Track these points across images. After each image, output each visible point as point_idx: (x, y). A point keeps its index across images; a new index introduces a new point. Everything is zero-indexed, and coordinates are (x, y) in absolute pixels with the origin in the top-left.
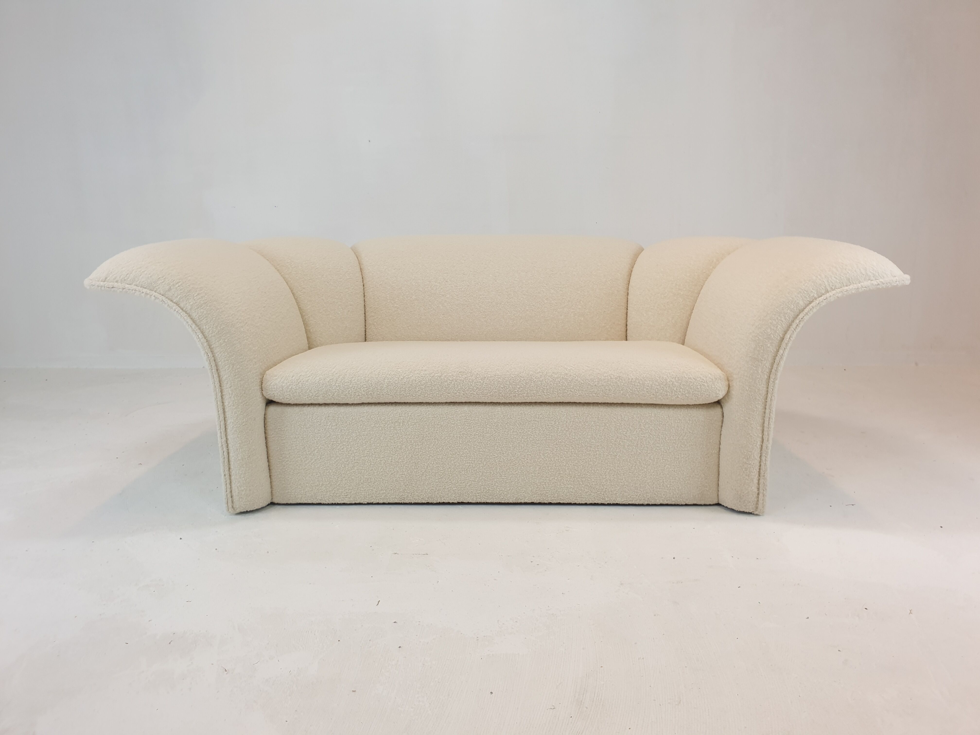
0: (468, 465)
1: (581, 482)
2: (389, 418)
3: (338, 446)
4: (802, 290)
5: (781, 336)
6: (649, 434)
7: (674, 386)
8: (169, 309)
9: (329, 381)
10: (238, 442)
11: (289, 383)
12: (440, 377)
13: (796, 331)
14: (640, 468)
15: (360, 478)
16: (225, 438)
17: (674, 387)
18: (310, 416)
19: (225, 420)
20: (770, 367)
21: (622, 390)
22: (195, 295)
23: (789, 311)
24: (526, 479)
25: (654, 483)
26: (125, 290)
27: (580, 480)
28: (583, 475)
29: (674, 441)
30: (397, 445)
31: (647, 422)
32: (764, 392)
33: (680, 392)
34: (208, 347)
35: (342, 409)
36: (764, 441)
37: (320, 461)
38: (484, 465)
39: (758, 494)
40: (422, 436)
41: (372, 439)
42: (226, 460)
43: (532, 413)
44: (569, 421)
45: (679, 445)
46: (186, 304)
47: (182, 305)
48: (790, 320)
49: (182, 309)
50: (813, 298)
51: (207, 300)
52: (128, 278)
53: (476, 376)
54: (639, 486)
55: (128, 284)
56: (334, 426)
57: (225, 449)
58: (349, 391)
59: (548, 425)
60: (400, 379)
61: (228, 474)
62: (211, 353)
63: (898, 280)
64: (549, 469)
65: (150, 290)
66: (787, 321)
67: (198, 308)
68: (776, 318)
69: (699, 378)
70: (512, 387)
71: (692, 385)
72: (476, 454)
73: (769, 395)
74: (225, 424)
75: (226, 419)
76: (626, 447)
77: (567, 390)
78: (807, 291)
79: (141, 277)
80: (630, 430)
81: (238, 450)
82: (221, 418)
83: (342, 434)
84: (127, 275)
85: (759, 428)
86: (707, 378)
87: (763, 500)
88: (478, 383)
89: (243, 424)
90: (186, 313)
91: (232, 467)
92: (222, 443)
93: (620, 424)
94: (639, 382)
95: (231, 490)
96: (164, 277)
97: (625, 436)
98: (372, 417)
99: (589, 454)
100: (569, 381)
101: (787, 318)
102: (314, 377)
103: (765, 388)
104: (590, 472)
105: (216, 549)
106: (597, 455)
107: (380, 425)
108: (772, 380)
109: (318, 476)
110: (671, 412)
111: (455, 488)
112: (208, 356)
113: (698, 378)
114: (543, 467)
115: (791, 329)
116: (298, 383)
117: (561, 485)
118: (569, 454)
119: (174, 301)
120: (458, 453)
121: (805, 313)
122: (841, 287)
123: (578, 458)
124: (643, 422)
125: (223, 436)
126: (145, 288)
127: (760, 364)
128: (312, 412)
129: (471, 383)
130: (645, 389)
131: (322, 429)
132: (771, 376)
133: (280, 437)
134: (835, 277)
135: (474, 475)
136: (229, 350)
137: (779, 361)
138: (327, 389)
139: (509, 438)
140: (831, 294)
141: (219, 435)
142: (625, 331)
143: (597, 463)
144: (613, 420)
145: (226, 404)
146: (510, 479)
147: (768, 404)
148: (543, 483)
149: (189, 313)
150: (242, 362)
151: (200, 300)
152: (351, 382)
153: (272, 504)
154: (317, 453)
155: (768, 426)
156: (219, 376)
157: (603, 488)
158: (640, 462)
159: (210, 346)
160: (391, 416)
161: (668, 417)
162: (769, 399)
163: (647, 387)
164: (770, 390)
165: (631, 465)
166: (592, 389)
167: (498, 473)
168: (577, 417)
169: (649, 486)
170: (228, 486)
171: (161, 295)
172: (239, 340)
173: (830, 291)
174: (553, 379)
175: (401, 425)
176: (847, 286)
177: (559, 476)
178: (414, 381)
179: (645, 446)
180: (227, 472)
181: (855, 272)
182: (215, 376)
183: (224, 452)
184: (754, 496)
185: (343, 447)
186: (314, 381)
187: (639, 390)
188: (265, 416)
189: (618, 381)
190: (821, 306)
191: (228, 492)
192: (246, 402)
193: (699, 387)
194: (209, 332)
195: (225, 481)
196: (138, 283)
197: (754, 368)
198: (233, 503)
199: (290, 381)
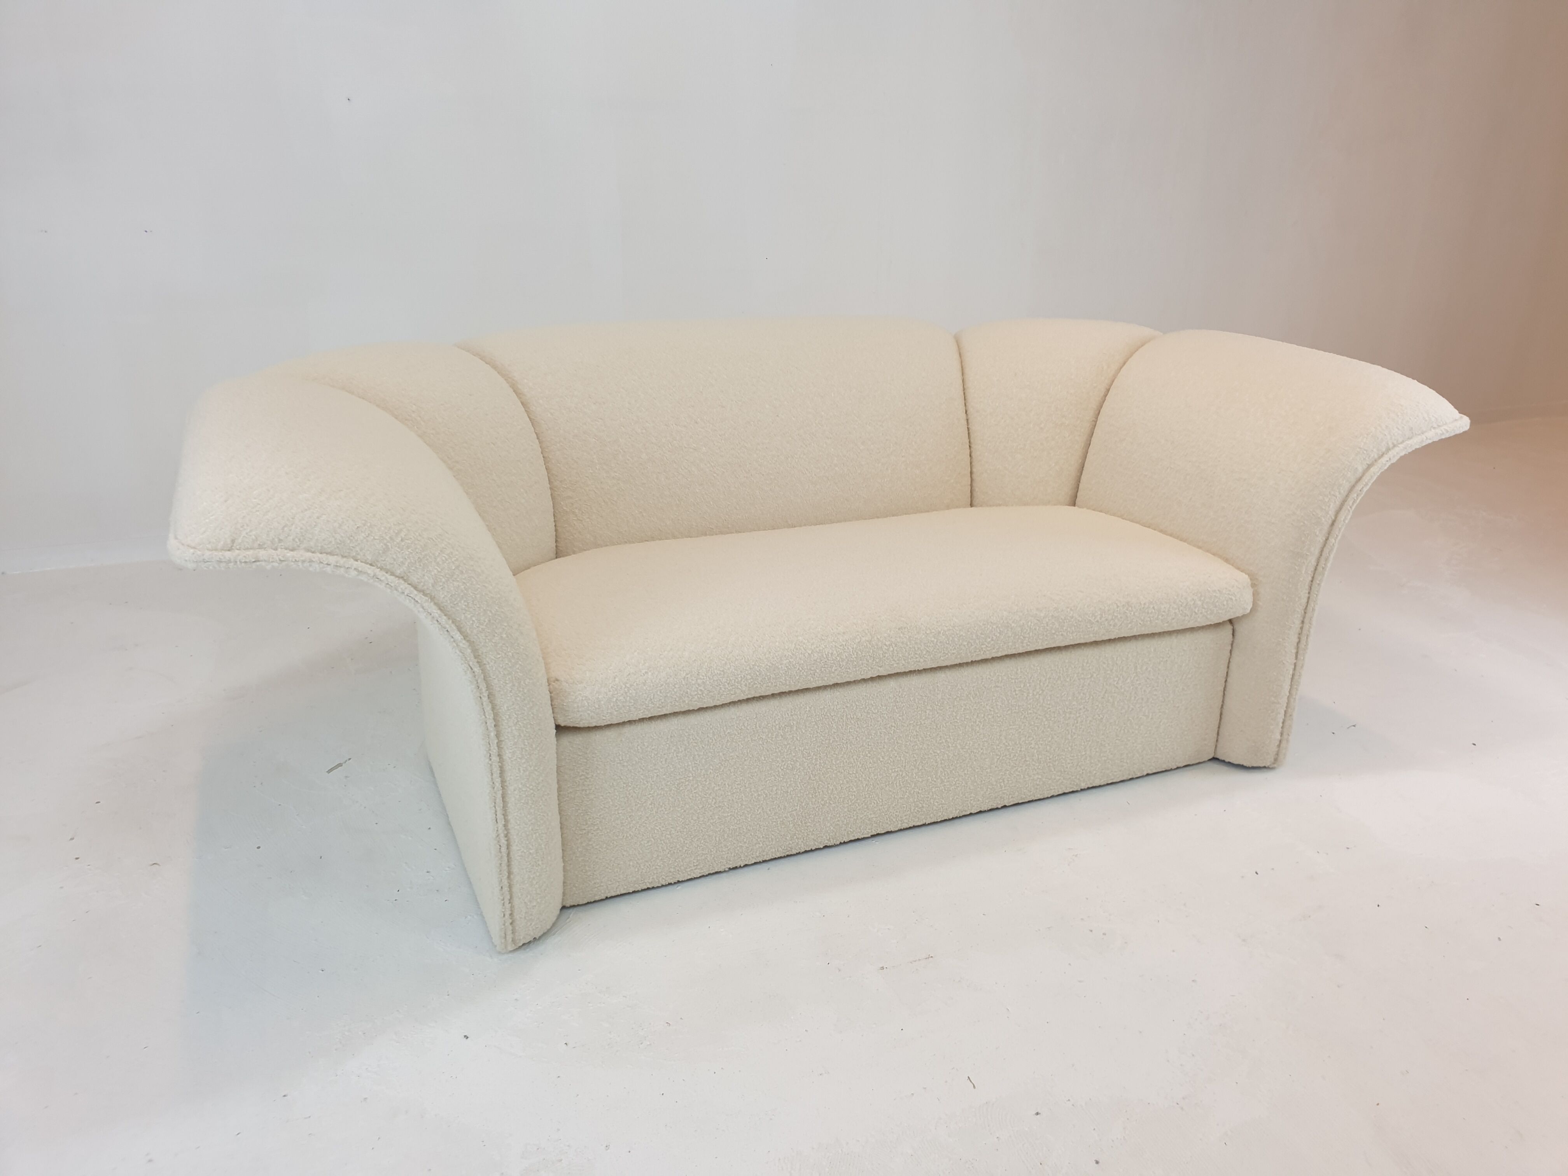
0: (896, 774)
1: (1052, 768)
2: (775, 722)
3: (688, 785)
4: (1360, 449)
5: (1333, 520)
8: (389, 590)
11: (610, 691)
12: (870, 642)
13: (1351, 510)
14: (1131, 731)
15: (724, 831)
18: (638, 742)
19: (503, 789)
20: (1315, 564)
22: (437, 554)
23: (1344, 482)
24: (977, 779)
25: (1144, 748)
26: (284, 563)
27: (1051, 765)
30: (786, 764)
31: (1144, 661)
32: (1305, 599)
34: (472, 655)
35: (693, 719)
36: (1297, 671)
37: (656, 818)
39: (1280, 741)
40: (827, 741)
41: (745, 763)
42: (506, 859)
43: (992, 674)
45: (1181, 688)
46: (424, 575)
47: (414, 579)
48: (1346, 494)
49: (415, 588)
50: (1373, 460)
52: (288, 536)
55: (289, 550)
56: (682, 751)
57: (503, 842)
62: (478, 666)
65: (343, 556)
67: (447, 580)
68: (1327, 493)
71: (1217, 601)
72: (908, 755)
73: (1311, 604)
78: (1366, 451)
79: (316, 529)
83: (695, 763)
84: (283, 528)
85: (1294, 652)
86: (1233, 587)
87: (1285, 750)
88: (929, 644)
89: (539, 788)
91: (515, 870)
95: (512, 912)
96: (368, 524)
98: (746, 725)
100: (1061, 621)
101: (1343, 492)
103: (1307, 595)
105: (566, 1044)
106: (1077, 722)
107: (759, 735)
110: (1174, 641)
111: (873, 816)
115: (1346, 508)
117: (1024, 777)
119: (398, 572)
122: (1403, 442)
124: (1139, 662)
125: (498, 816)
126: (331, 554)
127: (1303, 561)
129: (919, 646)
131: (662, 763)
132: (1316, 576)
133: (583, 790)
134: (1397, 428)
135: (904, 789)
136: (509, 654)
137: (1329, 554)
139: (958, 721)
140: (1392, 453)
141: (492, 815)
143: (1077, 734)
144: (1101, 666)
145: (507, 755)
146: (955, 784)
147: (1308, 616)
148: (1001, 781)
149: (431, 593)
151: (447, 562)
152: (724, 674)
153: (563, 910)
155: (1305, 647)
156: (491, 707)
157: (1079, 771)
158: (1131, 721)
159: (475, 651)
160: (779, 718)
169: (1138, 755)
170: (507, 905)
171: (369, 566)
173: (1392, 448)
174: (1039, 621)
176: (1409, 439)
178: (830, 655)
180: (505, 884)
188: (559, 755)
189: (1127, 609)
190: (1381, 472)
191: (506, 917)
192: (542, 744)
193: (1225, 603)
194: (473, 624)
195: (502, 898)
196: (312, 544)
197: (1296, 567)
198: (513, 932)
199: (612, 687)
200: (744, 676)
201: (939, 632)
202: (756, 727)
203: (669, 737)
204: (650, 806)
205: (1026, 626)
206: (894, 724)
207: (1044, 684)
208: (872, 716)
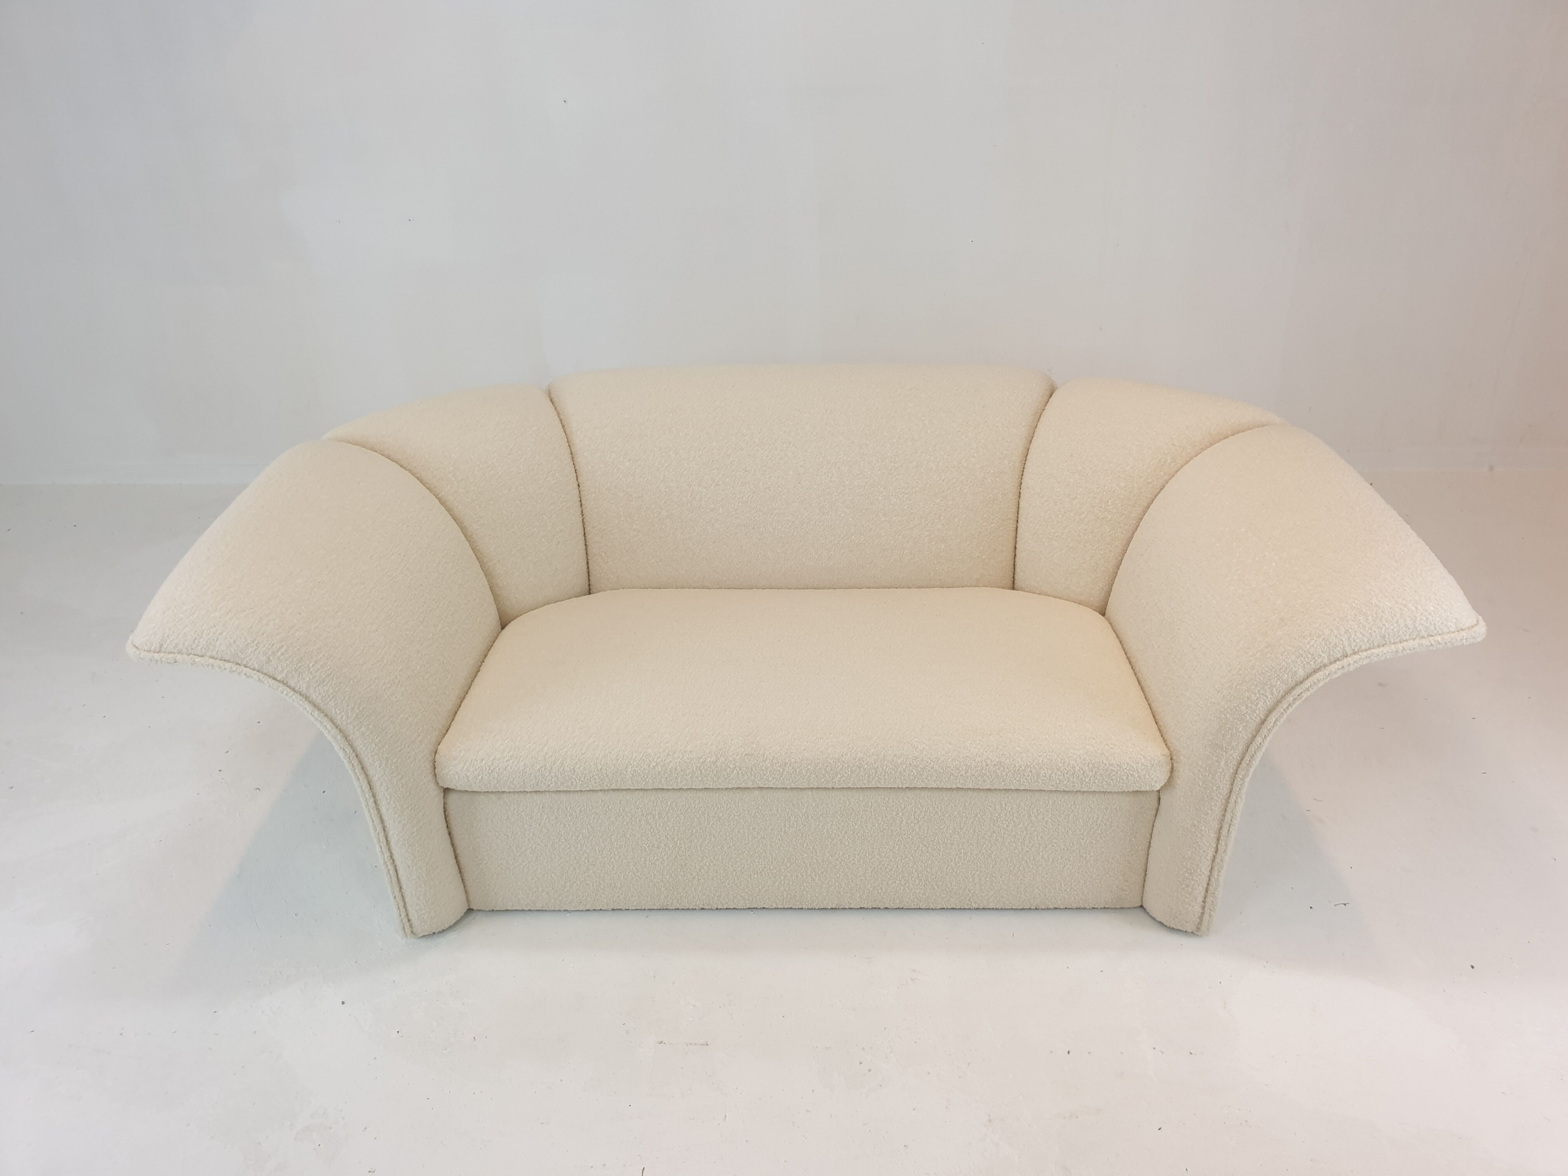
1: (935, 887)
2: (638, 809)
4: (1305, 651)
5: (1263, 717)
6: (1043, 827)
7: (1085, 775)
8: (272, 690)
9: (539, 769)
10: (409, 859)
11: (476, 771)
12: (715, 763)
13: (1286, 712)
14: (1027, 870)
15: (599, 882)
16: (388, 854)
17: (1085, 777)
18: (514, 806)
19: (384, 830)
20: (1239, 758)
21: (1003, 781)
22: (311, 665)
23: (1279, 683)
24: (851, 883)
25: (1047, 887)
26: (195, 665)
27: (934, 884)
28: (938, 879)
29: (1081, 836)
31: (1040, 812)
32: (1226, 791)
33: (1094, 783)
34: (344, 739)
36: (1219, 851)
37: (537, 863)
38: (786, 866)
39: (1203, 913)
42: (394, 879)
43: (861, 800)
44: (919, 812)
45: (1088, 841)
46: (299, 681)
47: (292, 683)
48: (1280, 695)
49: (294, 690)
50: (1321, 665)
51: (331, 670)
52: (198, 646)
53: (772, 762)
54: (1023, 890)
55: (198, 655)
56: (554, 819)
57: (391, 867)
58: (573, 782)
59: (886, 817)
60: (651, 766)
61: (400, 896)
62: (350, 747)
63: (1465, 637)
64: (888, 870)
65: (237, 664)
66: (1274, 696)
67: (319, 686)
68: (1256, 691)
69: (1126, 765)
70: (830, 776)
71: (1114, 775)
73: (1233, 797)
74: (386, 835)
75: (387, 829)
76: (1007, 844)
77: (917, 781)
78: (1313, 654)
79: (218, 642)
80: (1014, 821)
81: (411, 868)
82: (378, 829)
83: (566, 830)
84: (195, 640)
85: (1213, 835)
86: (1138, 763)
87: (1209, 921)
88: (775, 772)
89: (414, 835)
90: (300, 695)
91: (404, 887)
92: (384, 860)
93: (999, 814)
94: (1031, 771)
95: (407, 913)
96: (256, 642)
97: (1005, 829)
98: (610, 808)
99: (949, 853)
100: (920, 770)
101: (1275, 692)
102: (516, 762)
103: (1228, 786)
104: (949, 874)
105: (398, 1032)
106: (961, 853)
107: (624, 817)
108: (1241, 777)
109: (534, 881)
110: (1079, 797)
111: (744, 894)
112: (346, 752)
113: (1124, 764)
114: (879, 869)
115: (1280, 709)
116: (492, 772)
117: (904, 889)
118: (919, 853)
119: (278, 678)
120: (746, 853)
121: (1304, 689)
122: (1370, 649)
123: (931, 858)
124: (1034, 812)
125: (385, 849)
126: (228, 661)
127: (1224, 754)
128: (517, 802)
129: (765, 772)
130: (1039, 781)
131: (536, 825)
132: (1239, 770)
133: (471, 834)
134: (1361, 633)
135: (772, 879)
136: (377, 740)
137: (1255, 752)
138: (537, 781)
140: (1350, 660)
141: (378, 849)
142: (1013, 558)
143: (961, 864)
144: (987, 809)
145: (383, 810)
146: (828, 883)
147: (1230, 805)
148: (878, 888)
149: (305, 694)
150: (400, 751)
151: (320, 671)
152: (575, 771)
153: (470, 911)
154: (530, 854)
155: (1227, 835)
156: (367, 776)
157: (968, 893)
158: (1027, 861)
159: (346, 737)
160: (641, 806)
161: (1074, 804)
162: (1232, 800)
163: (1043, 778)
164: (1236, 789)
165: (1013, 866)
166: (957, 779)
167: (808, 876)
168: (933, 804)
169: (1039, 890)
170: (403, 909)
171: (255, 672)
172: (391, 719)
173: (1351, 655)
174: (895, 766)
175: (657, 817)
176: (1379, 646)
177: (903, 880)
178: (674, 770)
179: (1037, 842)
180: (398, 894)
181: (1395, 625)
182: (360, 778)
183: (389, 870)
184: (1196, 916)
185: (569, 846)
186: (516, 769)
187: (1030, 781)
188: (445, 806)
189: (999, 769)
190: (1332, 678)
191: (402, 917)
192: (414, 805)
193: (1125, 778)
194: (342, 717)
195: (397, 904)
196: (214, 653)
197: (1214, 758)
198: (411, 926)
199: (478, 768)
200: (593, 776)
201: (786, 764)
202: (620, 810)
203: (541, 807)
204: (530, 855)
205: (881, 769)
206: (757, 827)
207: (919, 816)
208: (734, 817)
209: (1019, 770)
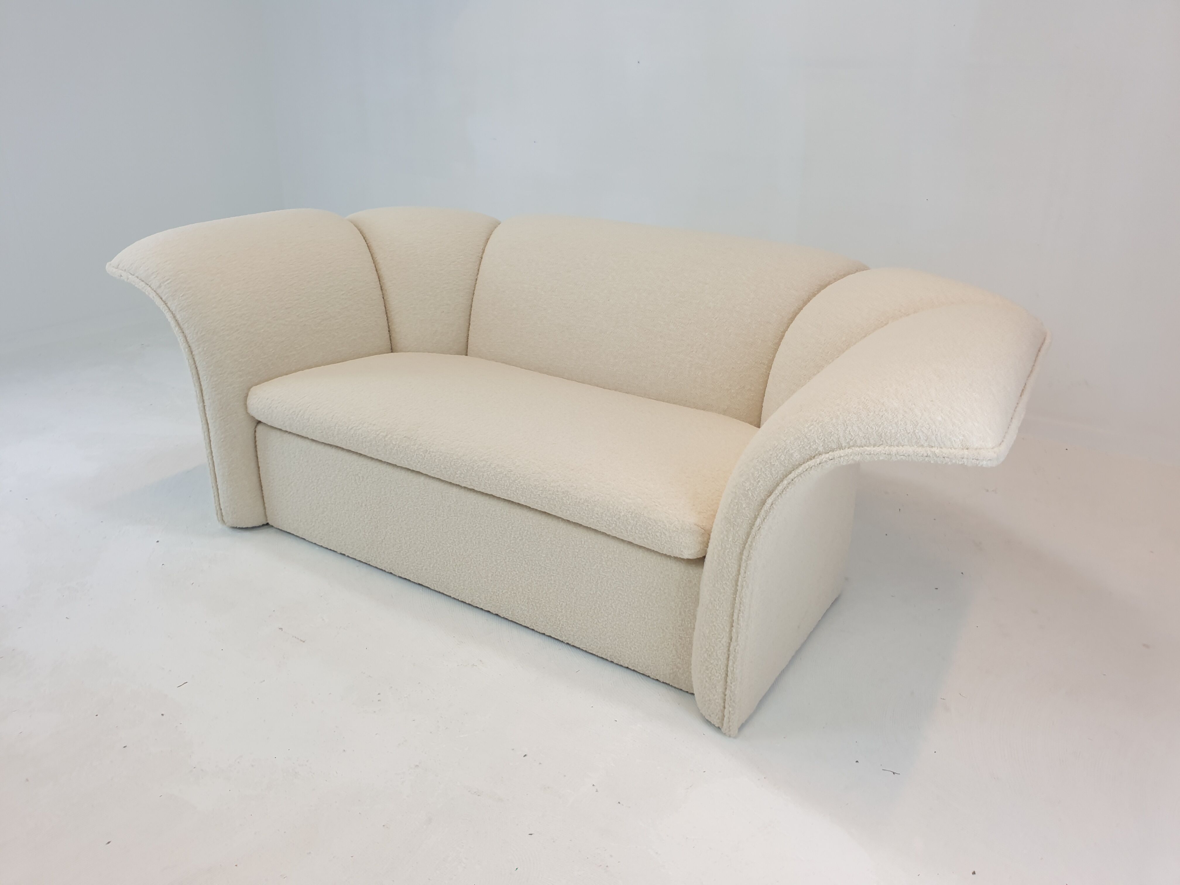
4: (802, 435)
5: (763, 497)
14: (600, 615)
16: (209, 450)
24: (479, 582)
25: (616, 639)
32: (735, 572)
34: (189, 353)
36: (733, 639)
39: (724, 706)
42: (212, 472)
45: (646, 602)
46: (173, 304)
48: (780, 477)
50: (816, 452)
53: (419, 447)
54: (599, 636)
55: (132, 275)
56: (307, 462)
57: (211, 462)
61: (216, 487)
62: (192, 360)
65: (146, 284)
66: (775, 477)
68: (759, 468)
73: (740, 579)
74: (209, 435)
75: (209, 431)
76: (585, 582)
79: (141, 268)
80: (590, 562)
83: (313, 473)
84: (133, 264)
85: (727, 619)
87: (730, 720)
90: (171, 314)
91: (218, 480)
94: (588, 506)
95: (220, 503)
96: (158, 272)
97: (584, 567)
101: (775, 473)
103: (736, 567)
108: (746, 558)
109: (297, 510)
110: (640, 554)
111: (413, 568)
112: (189, 362)
115: (778, 491)
121: (797, 474)
122: (864, 445)
132: (745, 551)
134: (858, 427)
136: (208, 359)
140: (841, 452)
144: (571, 542)
146: (464, 577)
147: (739, 589)
148: (497, 594)
149: (174, 314)
150: (222, 374)
151: (185, 301)
153: (269, 525)
157: (559, 623)
160: (353, 467)
169: (610, 640)
170: (216, 498)
173: (844, 448)
176: (874, 446)
181: (895, 426)
184: (719, 709)
188: (255, 434)
191: (216, 504)
194: (191, 337)
209: (579, 502)
